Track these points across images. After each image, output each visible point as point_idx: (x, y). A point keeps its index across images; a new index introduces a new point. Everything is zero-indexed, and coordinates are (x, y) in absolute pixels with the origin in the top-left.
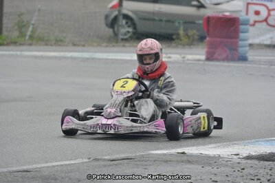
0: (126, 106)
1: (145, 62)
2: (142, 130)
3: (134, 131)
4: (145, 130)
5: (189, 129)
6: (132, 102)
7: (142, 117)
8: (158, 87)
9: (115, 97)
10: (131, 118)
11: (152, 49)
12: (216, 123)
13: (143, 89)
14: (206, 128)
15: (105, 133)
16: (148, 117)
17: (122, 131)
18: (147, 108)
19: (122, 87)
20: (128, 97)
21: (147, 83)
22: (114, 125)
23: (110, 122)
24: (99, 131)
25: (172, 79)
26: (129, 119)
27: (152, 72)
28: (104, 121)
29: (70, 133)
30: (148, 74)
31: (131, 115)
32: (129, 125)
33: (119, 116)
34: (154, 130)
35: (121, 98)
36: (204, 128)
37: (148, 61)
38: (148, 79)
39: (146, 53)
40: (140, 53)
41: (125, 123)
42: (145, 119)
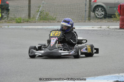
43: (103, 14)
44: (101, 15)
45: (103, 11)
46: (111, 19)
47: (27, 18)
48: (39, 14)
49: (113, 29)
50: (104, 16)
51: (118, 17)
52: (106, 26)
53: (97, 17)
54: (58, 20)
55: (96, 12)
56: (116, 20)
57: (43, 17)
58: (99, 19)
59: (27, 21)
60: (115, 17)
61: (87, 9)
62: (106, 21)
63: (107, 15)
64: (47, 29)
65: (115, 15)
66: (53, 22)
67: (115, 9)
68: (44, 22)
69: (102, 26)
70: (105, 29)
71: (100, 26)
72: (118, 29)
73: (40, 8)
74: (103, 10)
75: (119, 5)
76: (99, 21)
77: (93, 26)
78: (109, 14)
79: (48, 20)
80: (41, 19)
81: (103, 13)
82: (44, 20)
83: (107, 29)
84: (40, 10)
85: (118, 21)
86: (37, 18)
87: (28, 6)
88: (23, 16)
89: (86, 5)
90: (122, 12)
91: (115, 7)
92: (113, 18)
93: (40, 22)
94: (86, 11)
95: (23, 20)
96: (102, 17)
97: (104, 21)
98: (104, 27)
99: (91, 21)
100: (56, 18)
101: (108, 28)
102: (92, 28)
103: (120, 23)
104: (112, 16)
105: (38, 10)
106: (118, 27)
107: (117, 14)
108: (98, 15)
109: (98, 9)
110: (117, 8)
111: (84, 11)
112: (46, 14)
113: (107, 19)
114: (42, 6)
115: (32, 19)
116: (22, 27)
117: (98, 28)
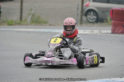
0: (56, 51)
2: (65, 63)
3: (61, 64)
4: (67, 63)
5: (89, 63)
6: (59, 49)
7: (65, 57)
8: (73, 42)
9: (51, 47)
11: (71, 23)
12: (101, 60)
13: (65, 43)
14: (97, 62)
15: (47, 65)
16: (68, 57)
17: (55, 64)
19: (54, 41)
20: (58, 47)
21: (67, 40)
22: (51, 61)
23: (49, 59)
24: (44, 64)
25: (81, 39)
26: (58, 58)
27: (71, 35)
28: (46, 59)
29: (28, 65)
30: (68, 36)
31: (59, 56)
32: (59, 61)
33: (54, 56)
34: (71, 63)
35: (54, 47)
36: (96, 62)
37: (69, 29)
38: (68, 38)
39: (68, 25)
40: (65, 25)
41: (57, 60)
42: (66, 58)
43: (94, 18)
44: (93, 20)
45: (95, 15)
46: (103, 23)
47: (19, 21)
48: (30, 17)
49: (104, 33)
51: (110, 22)
52: (98, 31)
53: (88, 21)
54: (49, 23)
55: (88, 16)
56: (108, 24)
57: (35, 20)
58: (91, 23)
59: (19, 24)
60: (107, 22)
61: (80, 13)
62: (98, 26)
63: (99, 19)
64: (39, 32)
65: (107, 19)
66: (44, 25)
67: (107, 13)
69: (94, 31)
70: (96, 33)
71: (91, 31)
72: (110, 34)
73: (33, 11)
74: (95, 14)
75: (111, 9)
77: (85, 30)
79: (40, 23)
80: (32, 22)
81: (95, 17)
83: (98, 33)
84: (32, 13)
86: (29, 21)
87: (19, 9)
88: (15, 19)
89: (78, 9)
90: (114, 17)
91: (107, 12)
92: (105, 23)
93: (32, 25)
94: (78, 15)
95: (15, 22)
97: (96, 25)
98: (96, 31)
99: (83, 25)
100: (47, 21)
101: (100, 32)
102: (84, 32)
104: (104, 21)
106: (110, 32)
107: (109, 18)
108: (90, 19)
109: (91, 13)
110: (110, 13)
111: (76, 15)
112: (38, 17)
113: (99, 23)
114: (34, 9)
115: (23, 22)
116: (14, 29)
117: (90, 32)
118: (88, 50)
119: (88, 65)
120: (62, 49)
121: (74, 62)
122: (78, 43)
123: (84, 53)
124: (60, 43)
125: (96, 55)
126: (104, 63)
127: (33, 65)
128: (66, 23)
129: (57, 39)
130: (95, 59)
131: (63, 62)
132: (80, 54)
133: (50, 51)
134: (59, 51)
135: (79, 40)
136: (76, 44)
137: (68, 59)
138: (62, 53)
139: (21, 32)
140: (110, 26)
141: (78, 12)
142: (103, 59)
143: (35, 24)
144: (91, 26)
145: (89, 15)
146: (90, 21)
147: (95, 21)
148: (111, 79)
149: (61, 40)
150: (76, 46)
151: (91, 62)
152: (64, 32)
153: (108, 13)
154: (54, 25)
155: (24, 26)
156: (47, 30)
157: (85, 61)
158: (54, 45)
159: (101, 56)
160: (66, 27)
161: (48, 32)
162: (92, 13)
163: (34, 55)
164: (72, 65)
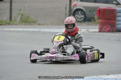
0: (60, 48)
1: (68, 28)
2: (68, 59)
3: (64, 59)
4: (70, 59)
5: (90, 58)
6: (62, 46)
7: (68, 53)
8: (75, 39)
9: (55, 44)
10: (63, 53)
11: (72, 22)
12: (101, 56)
14: (97, 58)
16: (71, 53)
17: (59, 60)
18: (70, 49)
19: (58, 39)
20: (61, 44)
21: (70, 37)
22: (55, 57)
23: (53, 55)
24: (48, 60)
26: (62, 54)
27: (72, 32)
28: (51, 55)
29: (34, 61)
30: (70, 33)
31: (63, 52)
32: (62, 57)
33: (57, 53)
35: (58, 44)
37: (70, 27)
38: (70, 35)
40: (66, 23)
41: (60, 56)
42: (69, 54)
43: (82, 18)
44: (80, 19)
45: (82, 15)
46: (91, 22)
47: (9, 21)
48: (20, 17)
49: (92, 32)
50: (84, 19)
51: (97, 21)
52: (85, 30)
54: (38, 23)
55: (76, 16)
56: (95, 23)
57: (24, 20)
58: (79, 22)
59: (9, 24)
60: (94, 21)
61: (68, 13)
62: (86, 25)
63: (87, 18)
64: (28, 31)
65: (94, 18)
66: (33, 25)
67: (94, 13)
68: (25, 25)
69: (81, 30)
70: (84, 32)
72: (97, 32)
73: (22, 11)
74: (83, 13)
75: (98, 9)
76: (79, 24)
78: (88, 18)
79: (29, 23)
80: (22, 22)
81: (83, 16)
82: (25, 22)
83: (86, 32)
84: (21, 13)
85: (97, 24)
86: (18, 21)
87: (9, 9)
88: (5, 19)
89: (66, 8)
90: (101, 16)
91: (94, 11)
92: (92, 22)
93: (21, 25)
94: (66, 14)
95: (5, 22)
96: (81, 20)
97: (84, 24)
98: (83, 30)
100: (36, 21)
101: (88, 31)
103: (99, 26)
104: (92, 20)
105: (19, 13)
106: (97, 30)
107: (96, 17)
108: (78, 18)
109: (78, 13)
110: (97, 12)
111: (64, 14)
112: (27, 17)
113: (87, 22)
114: (23, 9)
115: (13, 22)
116: (4, 29)
118: (89, 47)
119: (89, 60)
120: (65, 46)
121: (77, 57)
122: (79, 40)
123: (86, 49)
124: (63, 41)
125: (96, 51)
126: (104, 58)
127: (38, 61)
128: (66, 22)
129: (60, 37)
130: (96, 55)
131: (66, 57)
132: (81, 50)
133: (54, 48)
134: (62, 48)
135: (80, 37)
136: (78, 42)
137: (71, 55)
138: (65, 50)
139: (10, 31)
140: (97, 25)
141: (66, 12)
142: (103, 55)
143: (24, 24)
144: (79, 25)
145: (77, 14)
146: (78, 20)
147: (82, 20)
148: (98, 76)
149: (64, 37)
150: (78, 43)
151: (92, 57)
152: (65, 30)
153: (96, 12)
154: (43, 25)
155: (13, 26)
156: (36, 30)
157: (86, 56)
158: (58, 42)
159: (101, 52)
160: (67, 26)
161: (37, 32)
162: (80, 12)
163: (39, 52)
164: (75, 60)
